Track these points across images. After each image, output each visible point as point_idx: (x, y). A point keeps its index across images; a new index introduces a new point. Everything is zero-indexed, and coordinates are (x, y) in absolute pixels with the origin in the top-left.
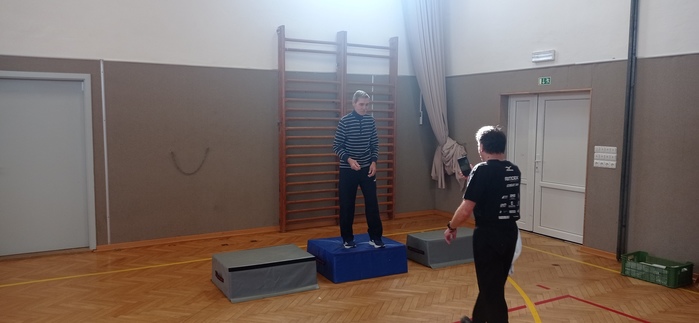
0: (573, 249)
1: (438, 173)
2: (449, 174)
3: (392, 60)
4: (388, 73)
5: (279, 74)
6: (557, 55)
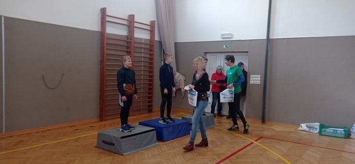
3: (152, 32)
4: (149, 38)
5: (101, 33)
6: (232, 35)
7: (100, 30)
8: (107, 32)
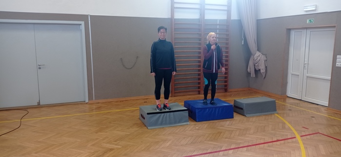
0: (323, 109)
1: (251, 69)
2: (257, 69)
3: (228, 12)
4: (226, 18)
5: (171, 19)
6: (317, 7)
8: (175, 17)
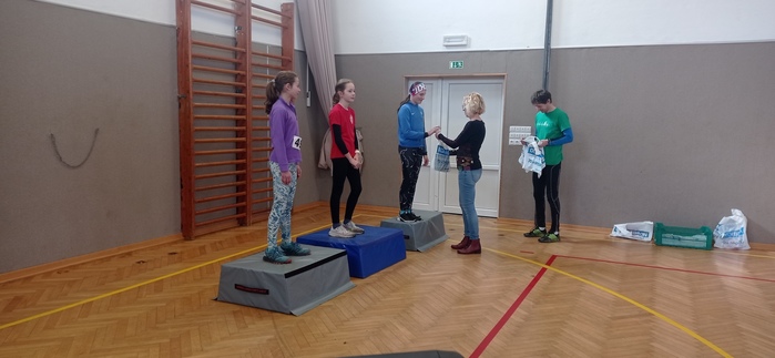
0: (492, 222)
3: (286, 30)
4: (280, 45)
5: (178, 30)
6: (469, 40)
7: (174, 24)
8: (192, 29)
